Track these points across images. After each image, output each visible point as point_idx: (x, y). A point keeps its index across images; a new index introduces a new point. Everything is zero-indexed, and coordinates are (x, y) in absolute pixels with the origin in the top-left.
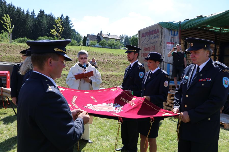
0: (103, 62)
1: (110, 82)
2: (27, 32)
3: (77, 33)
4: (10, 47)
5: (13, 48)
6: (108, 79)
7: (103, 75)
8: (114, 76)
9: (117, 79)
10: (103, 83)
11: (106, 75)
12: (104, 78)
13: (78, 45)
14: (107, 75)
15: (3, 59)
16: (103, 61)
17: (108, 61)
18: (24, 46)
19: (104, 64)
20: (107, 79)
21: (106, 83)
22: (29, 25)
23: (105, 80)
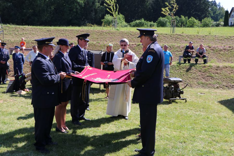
0: (221, 50)
1: (219, 76)
2: (146, 12)
3: (218, 7)
4: (112, 33)
5: (114, 34)
6: (219, 71)
7: (212, 67)
8: (228, 68)
9: (232, 72)
10: (209, 76)
11: (216, 66)
12: (213, 70)
13: (216, 25)
14: (218, 67)
15: (101, 47)
16: (222, 48)
17: (230, 47)
18: (127, 32)
19: (222, 52)
20: (217, 71)
21: (213, 77)
22: (149, 2)
23: (213, 73)
